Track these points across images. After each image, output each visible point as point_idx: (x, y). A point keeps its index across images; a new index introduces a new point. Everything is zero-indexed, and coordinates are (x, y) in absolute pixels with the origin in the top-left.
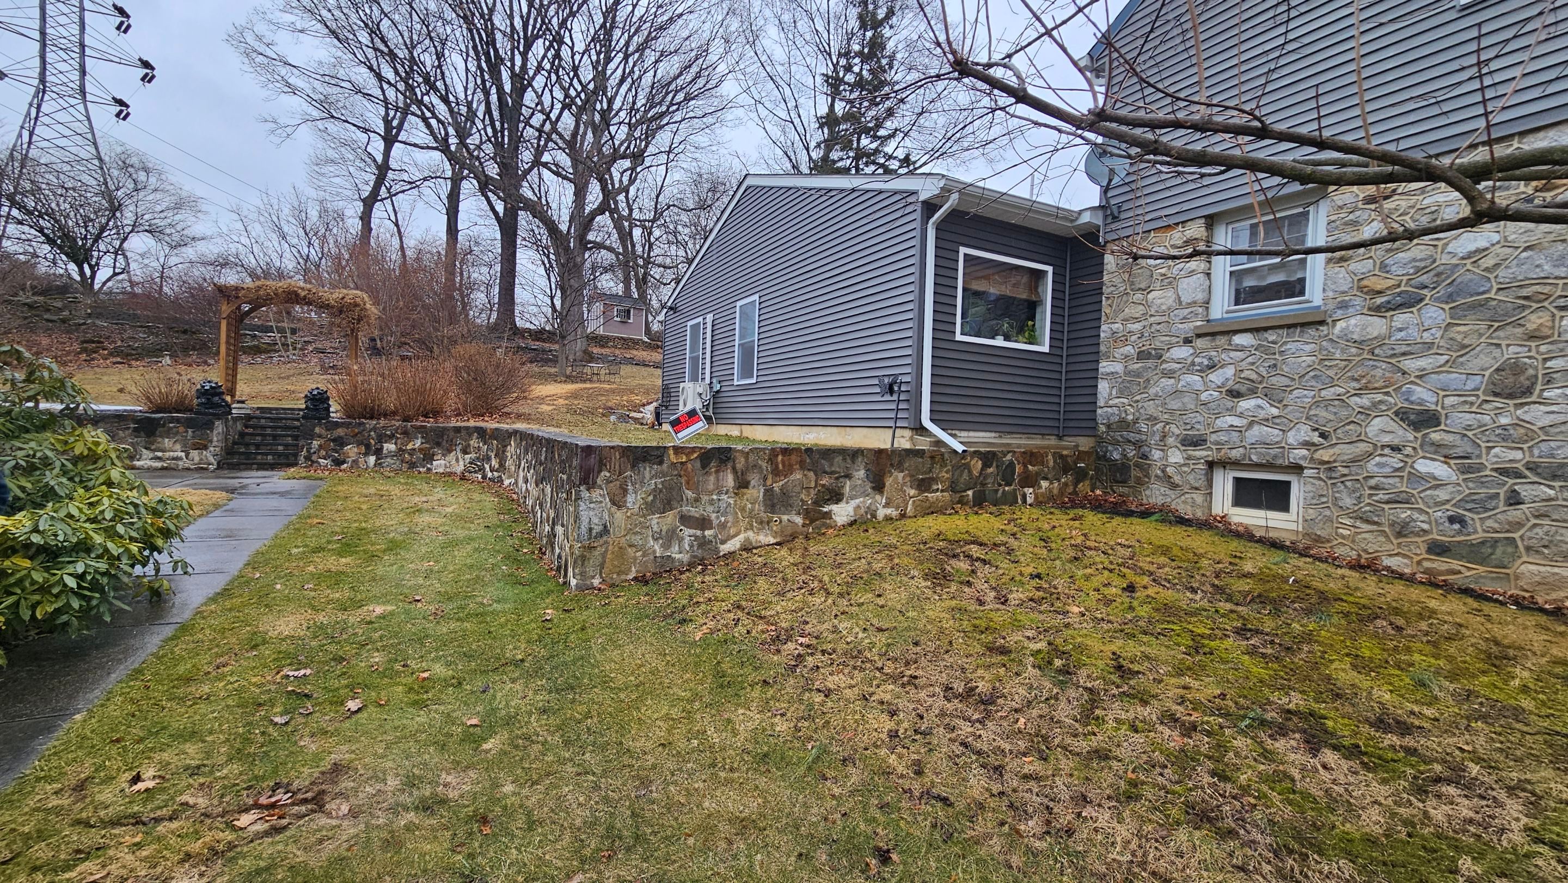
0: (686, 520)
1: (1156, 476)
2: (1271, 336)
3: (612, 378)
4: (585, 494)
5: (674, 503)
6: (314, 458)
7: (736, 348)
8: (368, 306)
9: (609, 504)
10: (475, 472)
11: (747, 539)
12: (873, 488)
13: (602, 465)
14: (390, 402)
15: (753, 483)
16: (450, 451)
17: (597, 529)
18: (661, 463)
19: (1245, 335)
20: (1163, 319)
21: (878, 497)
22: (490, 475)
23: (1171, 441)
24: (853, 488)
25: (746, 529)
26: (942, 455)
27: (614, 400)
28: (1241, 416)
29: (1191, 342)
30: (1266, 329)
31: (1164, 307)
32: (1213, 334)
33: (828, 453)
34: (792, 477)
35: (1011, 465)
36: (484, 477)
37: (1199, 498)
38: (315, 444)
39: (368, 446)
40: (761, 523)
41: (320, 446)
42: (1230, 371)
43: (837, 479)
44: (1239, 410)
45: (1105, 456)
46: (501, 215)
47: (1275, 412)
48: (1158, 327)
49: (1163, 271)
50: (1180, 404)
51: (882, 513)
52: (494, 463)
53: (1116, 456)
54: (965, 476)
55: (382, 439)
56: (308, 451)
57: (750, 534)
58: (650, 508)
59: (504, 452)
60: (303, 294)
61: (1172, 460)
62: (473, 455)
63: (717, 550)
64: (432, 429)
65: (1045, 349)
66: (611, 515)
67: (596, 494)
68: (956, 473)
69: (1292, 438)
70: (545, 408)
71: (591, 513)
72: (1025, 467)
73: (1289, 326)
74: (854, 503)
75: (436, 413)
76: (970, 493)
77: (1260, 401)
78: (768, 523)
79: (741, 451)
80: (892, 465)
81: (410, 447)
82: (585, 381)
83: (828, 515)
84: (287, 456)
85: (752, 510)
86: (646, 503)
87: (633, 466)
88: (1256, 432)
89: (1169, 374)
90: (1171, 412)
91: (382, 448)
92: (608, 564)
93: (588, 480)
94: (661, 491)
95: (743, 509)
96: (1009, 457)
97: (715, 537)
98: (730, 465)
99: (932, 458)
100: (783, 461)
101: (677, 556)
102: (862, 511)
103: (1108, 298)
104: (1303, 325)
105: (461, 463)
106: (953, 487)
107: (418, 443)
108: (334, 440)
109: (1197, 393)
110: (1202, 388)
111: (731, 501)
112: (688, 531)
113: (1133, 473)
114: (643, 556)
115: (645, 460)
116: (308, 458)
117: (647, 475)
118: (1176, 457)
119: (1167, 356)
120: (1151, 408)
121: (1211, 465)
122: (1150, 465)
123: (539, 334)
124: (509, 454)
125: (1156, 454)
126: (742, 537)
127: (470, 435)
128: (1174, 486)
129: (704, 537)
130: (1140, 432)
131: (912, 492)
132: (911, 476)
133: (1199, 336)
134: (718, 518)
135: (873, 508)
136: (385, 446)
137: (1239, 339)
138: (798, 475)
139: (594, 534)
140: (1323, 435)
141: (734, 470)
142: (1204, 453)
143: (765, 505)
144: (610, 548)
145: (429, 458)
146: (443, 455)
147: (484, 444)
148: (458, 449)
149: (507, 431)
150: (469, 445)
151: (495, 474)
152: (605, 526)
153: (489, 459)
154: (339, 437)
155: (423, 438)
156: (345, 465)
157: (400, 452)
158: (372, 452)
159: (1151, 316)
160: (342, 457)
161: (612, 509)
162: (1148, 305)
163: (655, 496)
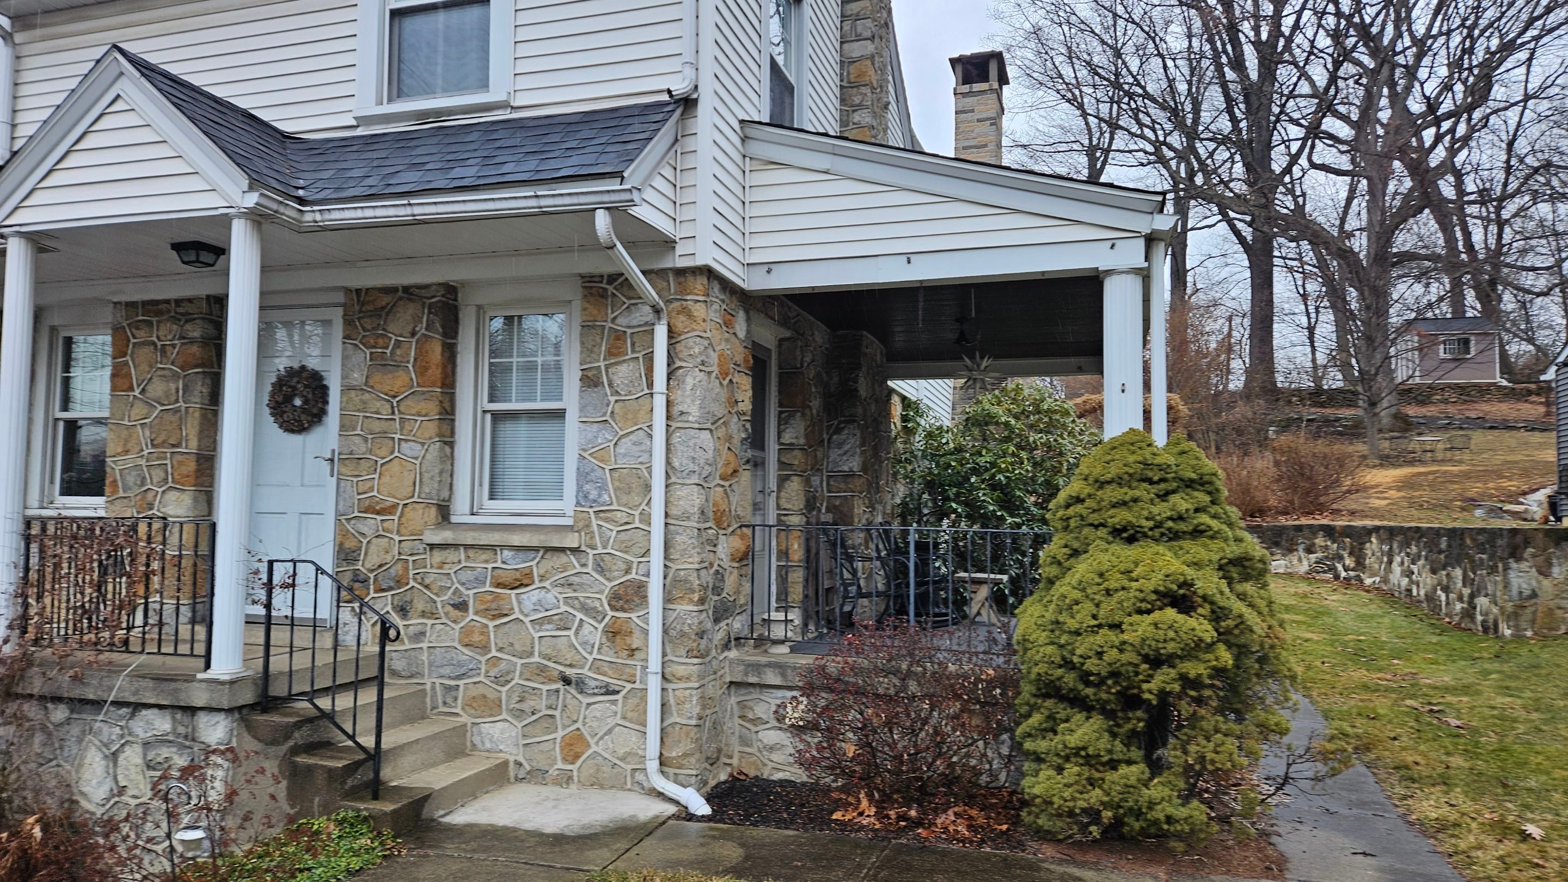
3: (1458, 456)
4: (1514, 565)
8: (1182, 406)
9: (1536, 574)
10: (1325, 572)
13: (1527, 543)
16: (1291, 551)
17: (1527, 593)
22: (1343, 574)
27: (1475, 489)
36: (1337, 577)
46: (1249, 238)
52: (1349, 562)
59: (1361, 549)
62: (1320, 555)
64: (1269, 529)
66: (1539, 582)
67: (1524, 565)
71: (1520, 580)
75: (1263, 513)
82: (1411, 463)
87: (1556, 545)
92: (1539, 621)
93: (1515, 553)
105: (1305, 563)
123: (1318, 396)
124: (1369, 552)
127: (1315, 534)
139: (1524, 597)
144: (1540, 608)
146: (1283, 555)
147: (1334, 542)
148: (1301, 548)
149: (1364, 528)
150: (1314, 544)
151: (1352, 573)
152: (1533, 591)
153: (1341, 558)
155: (1259, 537)
161: (1540, 578)
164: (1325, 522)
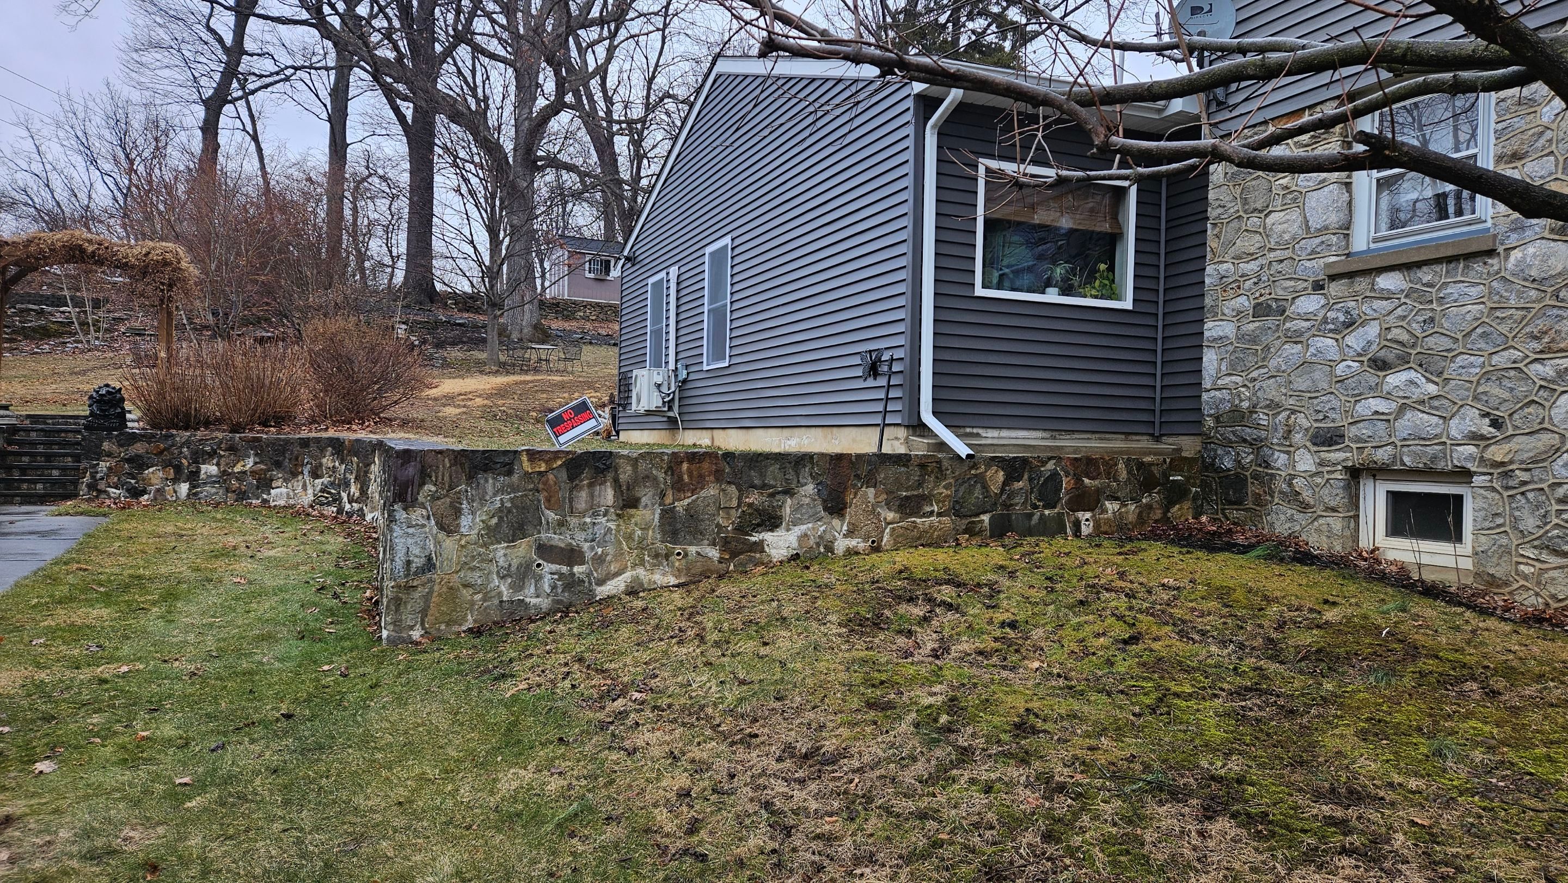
0: (545, 551)
1: (1281, 492)
2: (1426, 275)
3: (566, 366)
4: (401, 515)
5: (529, 528)
6: (102, 486)
7: (706, 317)
8: (184, 265)
9: (435, 529)
10: (328, 504)
11: (636, 579)
12: (826, 509)
13: (424, 477)
14: (213, 405)
15: (644, 500)
16: (295, 474)
17: (418, 562)
18: (510, 473)
19: (1392, 274)
20: (1288, 254)
21: (836, 522)
22: (347, 507)
23: (1298, 438)
24: (798, 508)
25: (634, 566)
26: (939, 462)
28: (1387, 397)
29: (1322, 288)
30: (1419, 265)
31: (1286, 237)
32: (1351, 275)
33: (757, 460)
34: (703, 493)
35: (1054, 475)
36: (340, 511)
37: (1336, 523)
38: (103, 466)
39: (178, 469)
40: (657, 556)
41: (110, 469)
42: (1372, 330)
43: (772, 495)
44: (1386, 388)
45: (1213, 464)
46: (409, 119)
47: (1432, 389)
48: (1279, 267)
49: (1285, 181)
50: (1309, 383)
51: (841, 545)
52: (354, 489)
53: (1228, 463)
54: (978, 492)
55: (199, 457)
56: (93, 476)
57: (641, 572)
58: (492, 534)
59: (366, 472)
60: (90, 249)
61: (1301, 467)
62: (326, 480)
63: (591, 593)
64: (272, 443)
65: (1128, 304)
66: (438, 543)
67: (417, 515)
68: (962, 489)
69: (1457, 428)
70: (450, 411)
71: (410, 541)
72: (1078, 480)
73: (1450, 260)
74: (798, 530)
75: (281, 419)
76: (986, 518)
77: (1412, 375)
78: (667, 557)
79: (627, 457)
80: (858, 477)
81: (238, 469)
82: (526, 372)
83: (759, 547)
84: (62, 484)
85: (642, 539)
86: (488, 527)
87: (471, 478)
88: (1413, 421)
89: (1295, 338)
90: (1299, 393)
91: (198, 472)
92: (433, 610)
93: (406, 495)
94: (509, 511)
95: (629, 537)
96: (1051, 465)
97: (589, 575)
98: (610, 476)
99: (922, 466)
100: (690, 472)
101: (534, 601)
102: (812, 542)
103: (1215, 225)
104: (1469, 257)
105: (310, 491)
106: (957, 509)
107: (250, 463)
108: (129, 460)
109: (1331, 364)
110: (1337, 358)
111: (612, 525)
112: (548, 567)
113: (1251, 488)
114: (484, 600)
115: (486, 469)
116: (92, 487)
117: (490, 490)
118: (1305, 462)
119: (1291, 310)
120: (1271, 390)
121: (1355, 474)
122: (1273, 475)
124: (372, 477)
125: (1280, 459)
126: (627, 576)
127: (322, 451)
128: (1305, 507)
129: (573, 575)
130: (1258, 426)
131: (891, 516)
132: (889, 493)
133: (1332, 278)
134: (592, 548)
135: (828, 537)
136: (204, 468)
137: (1387, 282)
138: (711, 491)
139: (413, 570)
140: (1496, 424)
141: (617, 483)
142: (1340, 456)
143: (664, 533)
144: (436, 588)
145: (265, 484)
146: (285, 480)
147: (342, 463)
148: (306, 470)
150: (321, 465)
151: (355, 506)
152: (429, 558)
153: (347, 485)
154: (137, 455)
155: (256, 455)
156: (146, 497)
157: (225, 476)
158: (184, 477)
159: (1271, 250)
160: (141, 486)
161: (440, 536)
162: (1266, 233)
163: (501, 519)
164: (331, 433)
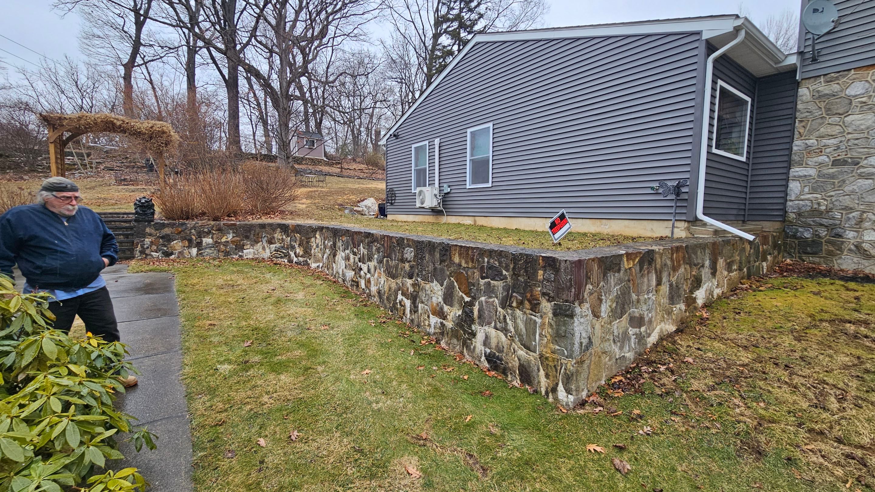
0: (632, 321)
1: (850, 250)
3: (321, 184)
4: (578, 310)
5: (626, 307)
6: (147, 251)
7: (468, 163)
8: (172, 133)
9: (591, 317)
10: (282, 257)
11: (661, 330)
12: (712, 274)
13: (587, 279)
15: (664, 280)
16: (257, 242)
17: (585, 343)
18: (619, 271)
20: (863, 135)
21: (714, 280)
22: (295, 259)
23: (867, 224)
24: (705, 275)
25: (661, 321)
27: (338, 199)
31: (862, 127)
33: (695, 248)
34: (680, 271)
35: (758, 245)
36: (290, 261)
39: (190, 241)
40: (668, 314)
41: (152, 242)
43: (699, 269)
45: (794, 235)
48: (856, 142)
49: (864, 100)
51: (715, 293)
52: (299, 251)
53: (807, 235)
54: (744, 257)
55: (201, 234)
56: (142, 247)
57: (663, 325)
58: (613, 315)
59: (308, 242)
60: (118, 123)
61: (868, 238)
62: (278, 245)
63: (646, 343)
64: (241, 226)
65: (744, 159)
66: (593, 326)
67: (584, 308)
68: (740, 256)
72: (762, 246)
74: (705, 287)
75: (236, 214)
76: (746, 270)
78: (671, 313)
79: (658, 252)
80: (719, 254)
81: (224, 240)
83: (695, 300)
84: (124, 252)
85: (663, 304)
86: (612, 310)
87: (604, 276)
89: (867, 176)
90: (869, 204)
91: (201, 242)
92: (591, 374)
94: (620, 297)
95: (659, 304)
97: (646, 332)
98: (654, 266)
99: (733, 245)
100: (676, 259)
101: (628, 355)
102: (708, 294)
103: (802, 121)
105: (268, 251)
106: (740, 267)
107: (230, 237)
108: (162, 237)
111: (654, 298)
112: (633, 331)
113: (824, 247)
114: (609, 360)
115: (610, 268)
116: (142, 252)
117: (612, 284)
118: (871, 236)
119: (864, 163)
120: (847, 201)
122: (843, 242)
123: (257, 157)
124: (314, 245)
125: (850, 234)
126: (659, 328)
127: (274, 230)
128: (869, 257)
129: (641, 333)
130: (833, 218)
131: (726, 273)
132: (725, 261)
134: (647, 315)
135: (712, 289)
136: (204, 240)
138: (682, 269)
139: (583, 348)
141: (656, 270)
143: (669, 298)
144: (593, 358)
145: (240, 248)
146: (251, 245)
147: (288, 236)
148: (264, 240)
149: (310, 227)
150: (274, 237)
151: (301, 259)
153: (293, 248)
154: (166, 235)
155: (234, 233)
156: (173, 256)
157: (216, 244)
158: (194, 245)
159: (849, 133)
160: (170, 250)
161: (594, 321)
162: (845, 125)
163: (617, 302)
164: (280, 221)
